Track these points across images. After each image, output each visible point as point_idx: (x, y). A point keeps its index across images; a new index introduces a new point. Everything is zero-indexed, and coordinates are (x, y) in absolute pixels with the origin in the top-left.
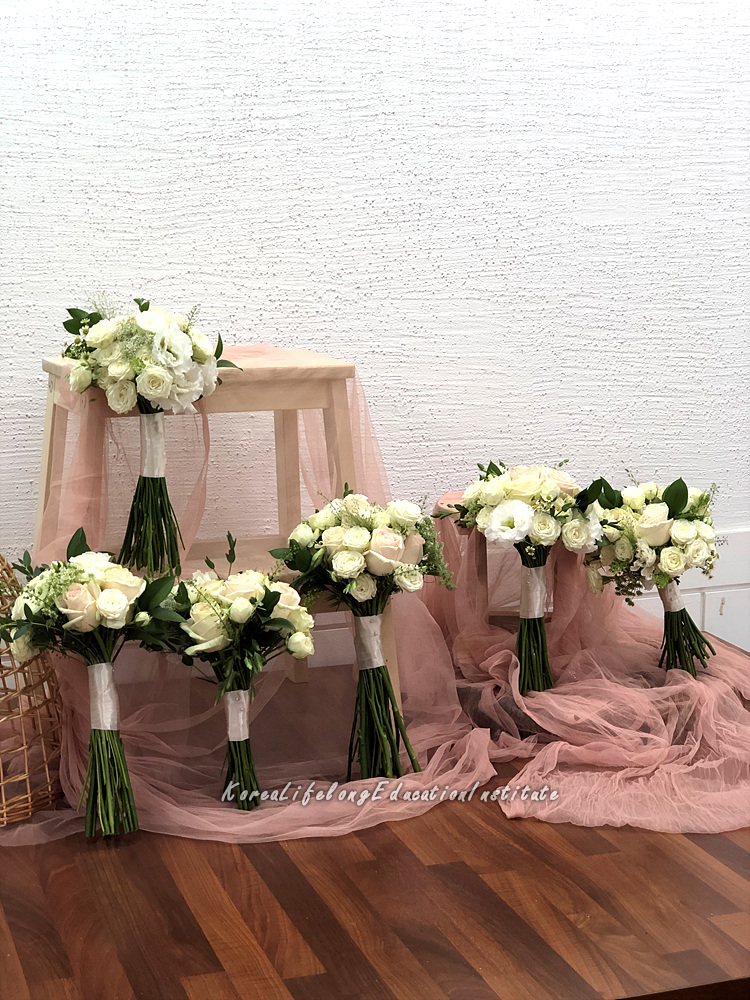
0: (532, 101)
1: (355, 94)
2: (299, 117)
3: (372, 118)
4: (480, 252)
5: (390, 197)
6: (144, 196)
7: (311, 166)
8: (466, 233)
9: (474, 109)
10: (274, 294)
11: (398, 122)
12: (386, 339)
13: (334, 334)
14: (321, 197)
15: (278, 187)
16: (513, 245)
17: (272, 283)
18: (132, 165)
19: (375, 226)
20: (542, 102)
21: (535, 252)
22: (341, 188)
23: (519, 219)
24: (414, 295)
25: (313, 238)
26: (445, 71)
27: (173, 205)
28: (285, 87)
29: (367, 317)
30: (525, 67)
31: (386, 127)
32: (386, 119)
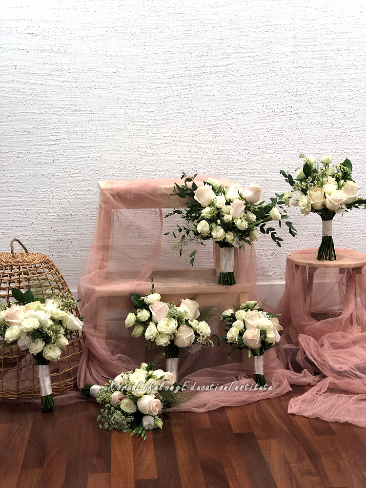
0: (353, 54)
1: (258, 53)
2: (229, 65)
3: (266, 65)
4: (323, 130)
5: (276, 104)
6: (152, 105)
7: (235, 89)
8: (315, 121)
9: (321, 58)
10: (216, 151)
11: (280, 66)
12: (273, 174)
13: (246, 171)
14: (240, 104)
15: (219, 99)
16: (342, 127)
17: (215, 146)
18: (146, 90)
19: (268, 118)
20: (358, 54)
21: (353, 130)
22: (250, 99)
23: (345, 113)
24: (288, 152)
25: (236, 124)
26: (305, 40)
27: (166, 109)
28: (222, 51)
29: (264, 163)
30: (348, 37)
31: (274, 69)
32: (273, 65)
